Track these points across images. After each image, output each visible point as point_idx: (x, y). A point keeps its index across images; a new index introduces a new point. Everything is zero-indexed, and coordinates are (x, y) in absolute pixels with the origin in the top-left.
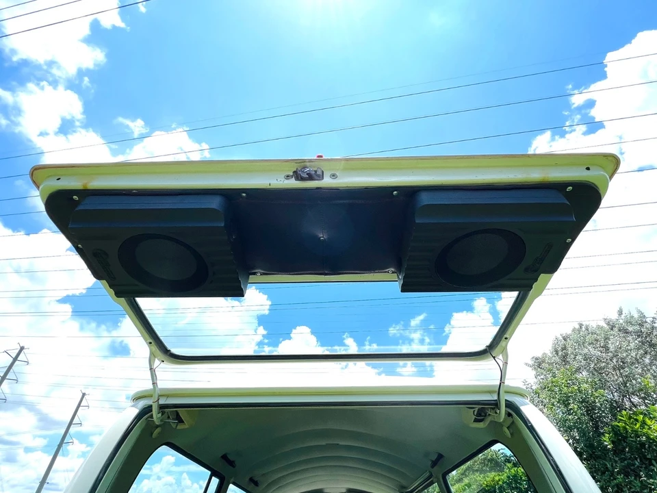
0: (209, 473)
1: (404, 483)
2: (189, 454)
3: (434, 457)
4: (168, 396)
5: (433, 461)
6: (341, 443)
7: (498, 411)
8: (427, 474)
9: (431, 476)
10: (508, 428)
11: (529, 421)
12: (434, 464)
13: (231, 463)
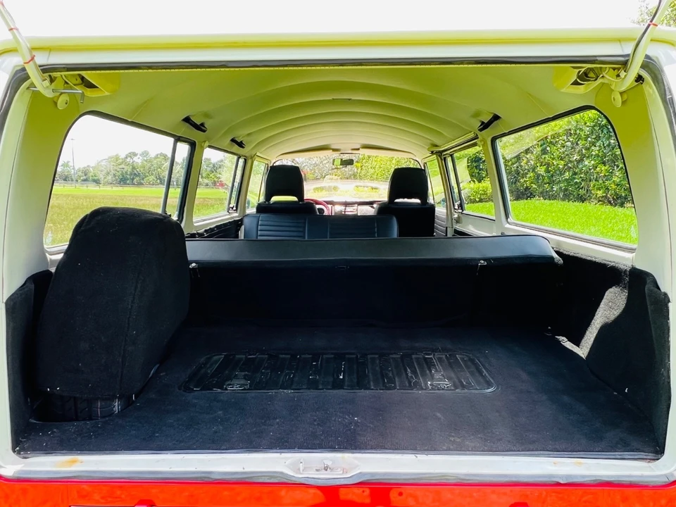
0: (172, 140)
1: (437, 142)
2: (132, 122)
3: (486, 119)
4: (50, 49)
5: (483, 123)
6: (353, 98)
7: (623, 74)
8: (471, 135)
9: (476, 138)
10: (621, 93)
11: (670, 91)
12: (485, 126)
13: (200, 128)
